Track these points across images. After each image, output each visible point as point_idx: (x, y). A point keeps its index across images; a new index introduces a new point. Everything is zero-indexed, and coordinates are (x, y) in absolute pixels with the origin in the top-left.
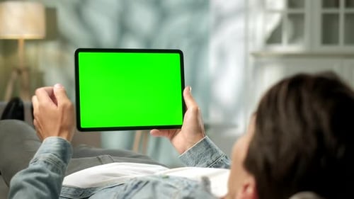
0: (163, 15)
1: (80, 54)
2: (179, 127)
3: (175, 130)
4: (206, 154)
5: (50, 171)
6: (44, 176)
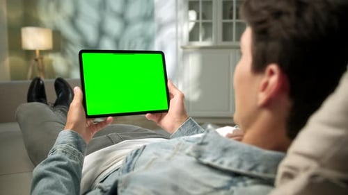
0: (126, 24)
1: (84, 55)
2: (166, 111)
3: (160, 114)
4: (193, 130)
5: (68, 159)
6: (64, 163)
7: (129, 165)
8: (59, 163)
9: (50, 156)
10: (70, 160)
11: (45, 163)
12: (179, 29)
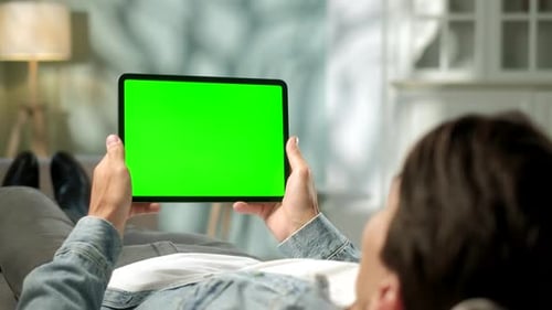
2: (279, 200)
3: (272, 203)
4: (321, 241)
5: (87, 273)
6: (80, 279)
7: (198, 303)
8: (70, 276)
9: (58, 260)
10: (91, 276)
11: (46, 270)
12: (391, 39)
